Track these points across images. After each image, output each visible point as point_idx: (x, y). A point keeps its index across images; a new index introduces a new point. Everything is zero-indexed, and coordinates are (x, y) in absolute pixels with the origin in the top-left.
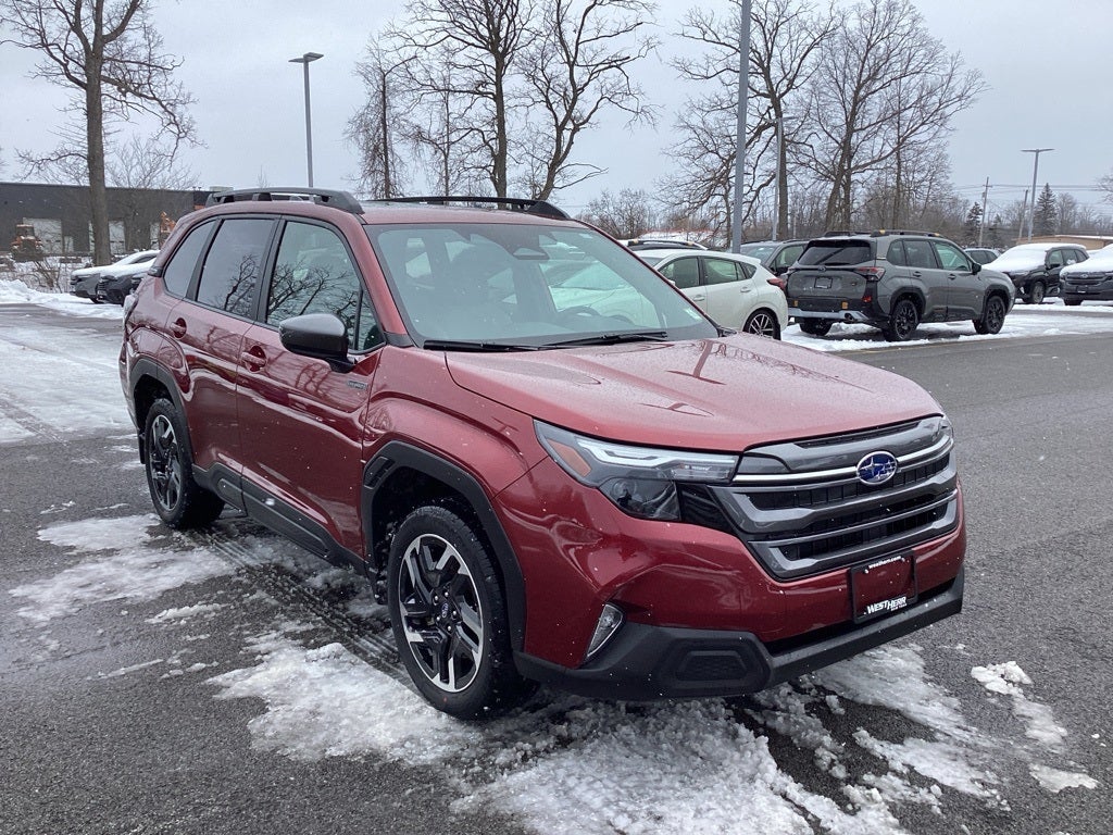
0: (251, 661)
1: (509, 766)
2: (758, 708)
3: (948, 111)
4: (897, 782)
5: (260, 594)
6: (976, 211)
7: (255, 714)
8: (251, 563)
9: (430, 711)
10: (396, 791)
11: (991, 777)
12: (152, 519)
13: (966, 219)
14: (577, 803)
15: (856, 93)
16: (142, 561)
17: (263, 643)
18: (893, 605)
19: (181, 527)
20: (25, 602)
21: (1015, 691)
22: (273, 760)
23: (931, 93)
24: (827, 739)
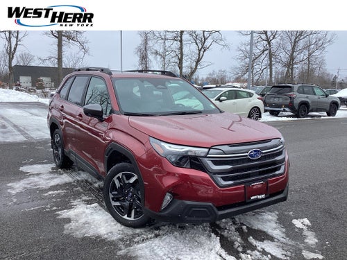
0: (70, 208)
1: (138, 242)
2: (220, 228)
3: (325, 46)
4: (258, 253)
5: (79, 188)
6: (335, 77)
7: (67, 223)
8: (79, 179)
9: (119, 225)
10: (102, 247)
11: (289, 253)
12: (54, 165)
13: (332, 80)
14: (156, 254)
15: (295, 39)
16: (47, 177)
17: (75, 203)
18: (260, 197)
19: (61, 168)
20: (11, 188)
21: (304, 227)
22: (69, 236)
23: (320, 40)
24: (239, 239)
